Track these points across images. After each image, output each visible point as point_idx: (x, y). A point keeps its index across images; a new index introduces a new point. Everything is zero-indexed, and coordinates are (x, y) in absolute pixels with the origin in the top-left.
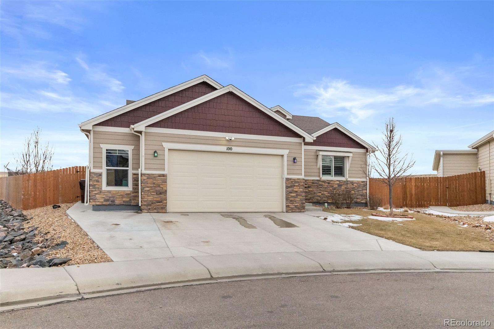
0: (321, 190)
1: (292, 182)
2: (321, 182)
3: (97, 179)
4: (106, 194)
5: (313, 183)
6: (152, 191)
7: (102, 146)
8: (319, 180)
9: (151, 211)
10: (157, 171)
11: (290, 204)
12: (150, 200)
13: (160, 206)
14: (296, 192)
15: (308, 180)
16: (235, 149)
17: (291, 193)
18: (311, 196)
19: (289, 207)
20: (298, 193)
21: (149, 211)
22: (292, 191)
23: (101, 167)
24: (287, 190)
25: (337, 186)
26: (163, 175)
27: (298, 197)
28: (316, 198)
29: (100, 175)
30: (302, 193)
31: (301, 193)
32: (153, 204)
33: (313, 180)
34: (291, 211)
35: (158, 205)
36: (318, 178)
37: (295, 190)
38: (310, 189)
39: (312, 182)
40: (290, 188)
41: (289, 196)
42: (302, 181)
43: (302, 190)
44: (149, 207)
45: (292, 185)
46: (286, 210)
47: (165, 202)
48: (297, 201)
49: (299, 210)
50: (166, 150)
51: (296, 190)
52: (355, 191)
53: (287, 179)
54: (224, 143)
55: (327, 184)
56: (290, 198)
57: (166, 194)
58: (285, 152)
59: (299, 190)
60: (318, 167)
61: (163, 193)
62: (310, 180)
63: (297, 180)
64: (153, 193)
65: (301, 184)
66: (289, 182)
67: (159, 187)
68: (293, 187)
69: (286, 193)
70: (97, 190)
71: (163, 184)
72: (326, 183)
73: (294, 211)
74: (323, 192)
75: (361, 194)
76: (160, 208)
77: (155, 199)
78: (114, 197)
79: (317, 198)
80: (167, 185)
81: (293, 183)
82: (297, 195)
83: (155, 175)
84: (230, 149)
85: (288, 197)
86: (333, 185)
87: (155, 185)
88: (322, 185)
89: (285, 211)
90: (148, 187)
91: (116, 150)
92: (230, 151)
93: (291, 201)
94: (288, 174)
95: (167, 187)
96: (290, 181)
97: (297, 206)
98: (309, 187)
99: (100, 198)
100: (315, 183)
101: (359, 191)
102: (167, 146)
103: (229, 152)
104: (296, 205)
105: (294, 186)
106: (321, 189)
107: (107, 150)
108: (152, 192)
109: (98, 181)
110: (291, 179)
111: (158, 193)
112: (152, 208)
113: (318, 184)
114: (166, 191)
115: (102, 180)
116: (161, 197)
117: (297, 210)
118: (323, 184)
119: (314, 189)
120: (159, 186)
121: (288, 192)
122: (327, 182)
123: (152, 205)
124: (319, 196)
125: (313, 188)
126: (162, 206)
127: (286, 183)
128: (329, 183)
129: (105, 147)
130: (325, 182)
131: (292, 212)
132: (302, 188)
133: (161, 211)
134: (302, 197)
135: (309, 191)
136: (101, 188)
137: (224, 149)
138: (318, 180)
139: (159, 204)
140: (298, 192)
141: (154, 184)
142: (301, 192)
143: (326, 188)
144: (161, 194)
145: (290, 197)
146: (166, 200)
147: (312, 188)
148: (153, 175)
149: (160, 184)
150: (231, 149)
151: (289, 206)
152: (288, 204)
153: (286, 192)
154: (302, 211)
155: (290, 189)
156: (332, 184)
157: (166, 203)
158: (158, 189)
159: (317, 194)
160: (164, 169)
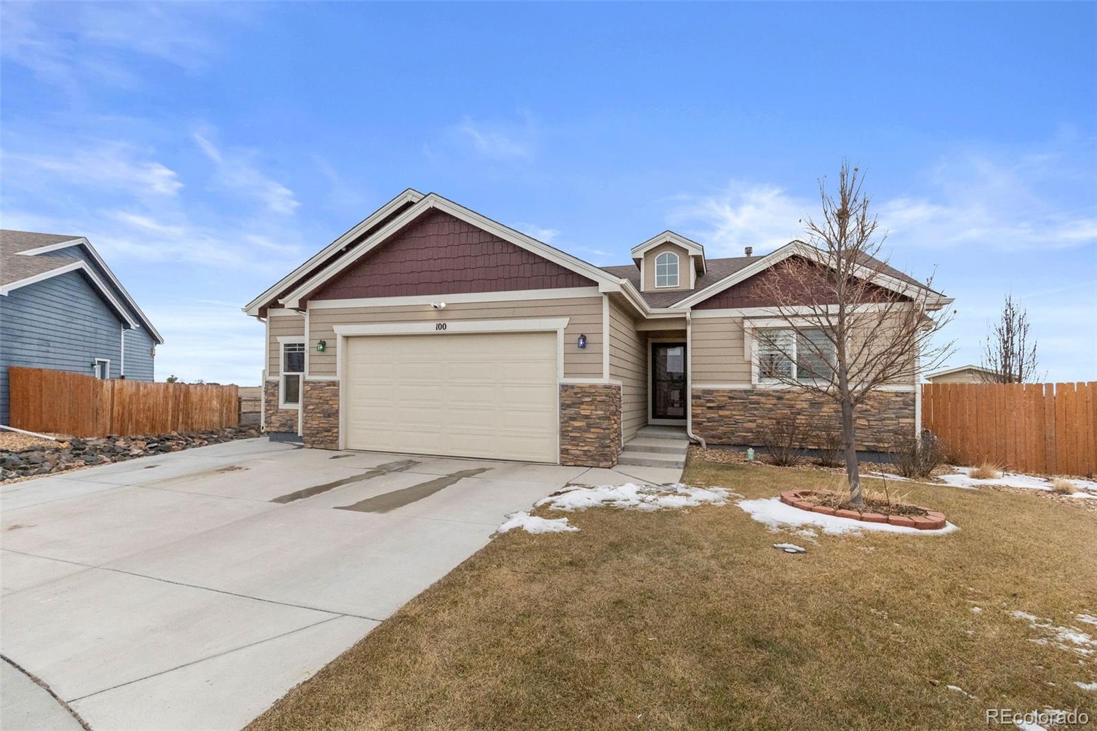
0: (755, 415)
1: (576, 393)
2: (756, 395)
3: (272, 391)
4: (282, 414)
5: (733, 398)
6: (318, 411)
7: (279, 339)
8: (749, 391)
9: (317, 446)
10: (330, 375)
11: (569, 447)
12: (315, 426)
13: (328, 438)
14: (586, 417)
15: (717, 391)
16: (452, 327)
17: (573, 419)
18: (729, 429)
19: (568, 454)
20: (591, 421)
21: (314, 446)
22: (575, 416)
23: (277, 373)
24: (564, 412)
25: (805, 405)
26: (334, 384)
27: (592, 430)
28: (740, 434)
29: (277, 385)
30: (602, 421)
31: (598, 421)
32: (318, 433)
33: (731, 391)
34: (572, 464)
35: (325, 436)
36: (746, 387)
37: (583, 412)
38: (721, 413)
39: (730, 395)
40: (570, 407)
41: (569, 426)
42: (600, 391)
43: (602, 412)
44: (313, 439)
45: (574, 399)
46: (560, 461)
47: (335, 430)
48: (587, 440)
49: (594, 462)
50: (339, 340)
51: (587, 413)
52: (869, 421)
53: (565, 388)
54: (434, 315)
55: (775, 401)
56: (571, 432)
57: (338, 416)
58: (560, 324)
59: (594, 412)
61: (333, 414)
62: (724, 391)
63: (587, 390)
64: (318, 415)
65: (598, 399)
66: (568, 393)
67: (327, 404)
68: (578, 406)
69: (562, 421)
70: (272, 408)
71: (332, 398)
72: (770, 398)
73: (579, 463)
74: (760, 421)
75: (890, 428)
76: (329, 441)
77: (321, 425)
78: (292, 420)
79: (744, 434)
80: (339, 401)
81: (579, 396)
82: (589, 426)
83: (323, 382)
84: (442, 326)
85: (564, 429)
86: (793, 402)
87: (321, 401)
88: (758, 403)
89: (558, 463)
90: (313, 405)
91: (295, 345)
92: (442, 331)
93: (574, 438)
94: (566, 374)
95: (339, 405)
96: (570, 391)
97: (589, 451)
98: (720, 408)
99: (276, 421)
100: (737, 399)
101: (884, 420)
102: (341, 330)
103: (441, 335)
104: (586, 448)
105: (582, 403)
106: (755, 412)
107: (285, 345)
108: (318, 413)
109: (273, 395)
110: (572, 387)
111: (326, 416)
112: (316, 441)
113: (746, 400)
114: (337, 411)
115: (278, 393)
116: (331, 422)
117: (590, 462)
118: (763, 399)
119: (734, 413)
120: (326, 402)
121: (566, 418)
122: (774, 394)
123: (318, 435)
124: (750, 430)
125: (732, 410)
126: (331, 438)
127: (561, 397)
128: (779, 398)
129: (283, 340)
130: (769, 395)
131: (576, 466)
132: (601, 410)
133: (329, 446)
134: (602, 431)
135: (720, 416)
136: (278, 406)
137: (430, 328)
138: (746, 391)
139: (326, 434)
140: (591, 418)
141: (320, 399)
142: (599, 418)
143: (771, 410)
144: (329, 416)
145: (570, 429)
146: (338, 427)
147: (728, 410)
148: (320, 382)
149: (329, 398)
150: (444, 327)
151: (568, 450)
152: (564, 447)
153: (561, 417)
154: (601, 465)
155: (571, 411)
156: (788, 399)
157: (338, 433)
158: (326, 407)
159: (744, 425)
160: (334, 373)
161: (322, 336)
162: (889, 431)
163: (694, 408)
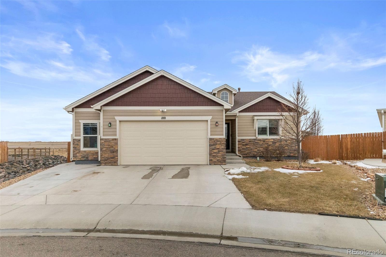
0: (257, 147)
1: (214, 141)
2: (257, 140)
3: (77, 143)
4: (83, 153)
5: (250, 142)
6: (108, 150)
7: (80, 121)
8: (255, 139)
9: (107, 164)
10: (113, 136)
11: (212, 159)
12: (107, 157)
13: (113, 161)
14: (218, 149)
15: (246, 139)
16: (168, 118)
17: (214, 149)
18: (249, 152)
19: (212, 161)
20: (220, 150)
21: (106, 164)
22: (214, 148)
23: (80, 136)
24: (211, 147)
25: (271, 143)
26: (115, 139)
27: (220, 153)
28: (252, 153)
29: (79, 140)
30: (223, 150)
31: (222, 150)
32: (108, 159)
33: (250, 139)
34: (214, 164)
35: (112, 160)
36: (255, 138)
37: (217, 147)
38: (247, 146)
39: (249, 140)
40: (213, 146)
41: (212, 152)
42: (223, 140)
43: (223, 147)
44: (106, 162)
45: (214, 143)
46: (209, 163)
47: (116, 158)
48: (218, 156)
49: (221, 163)
50: (118, 123)
51: (218, 147)
52: (288, 147)
53: (211, 139)
54: (160, 114)
55: (263, 142)
56: (213, 154)
57: (118, 152)
58: (209, 118)
59: (221, 147)
60: (254, 129)
61: (115, 151)
62: (248, 139)
63: (218, 140)
64: (108, 152)
65: (222, 142)
66: (212, 141)
67: (113, 147)
68: (215, 145)
69: (210, 150)
70: (77, 150)
71: (115, 145)
72: (261, 141)
73: (216, 164)
74: (258, 149)
75: (294, 149)
76: (113, 162)
77: (109, 156)
78: (88, 155)
79: (254, 153)
80: (118, 146)
81: (216, 142)
82: (219, 151)
83: (110, 139)
84: (164, 118)
85: (210, 153)
86: (268, 142)
87: (109, 147)
88: (258, 143)
89: (209, 164)
90: (105, 148)
91: (89, 124)
92: (164, 120)
93: (214, 156)
94: (211, 135)
95: (118, 148)
96: (213, 141)
97: (219, 160)
98: (246, 145)
99: (79, 156)
100: (251, 142)
101: (292, 147)
102: (118, 118)
103: (163, 121)
104: (218, 159)
105: (217, 144)
106: (257, 146)
107: (84, 124)
108: (108, 151)
109: (78, 145)
110: (213, 139)
111: (111, 152)
112: (107, 162)
113: (254, 142)
114: (117, 150)
115: (80, 144)
116: (114, 155)
117: (219, 163)
118: (259, 142)
119: (251, 146)
120: (112, 147)
121: (211, 149)
122: (263, 140)
123: (108, 160)
124: (255, 152)
125: (250, 145)
126: (114, 161)
127: (209, 142)
128: (264, 141)
129: (82, 122)
130: (261, 140)
131: (214, 165)
132: (223, 146)
133: (113, 164)
134: (223, 153)
135: (246, 147)
136: (80, 149)
137: (159, 118)
138: (254, 139)
139: (112, 159)
140: (219, 149)
141: (109, 145)
142: (222, 149)
143: (262, 145)
144: (113, 152)
145: (213, 153)
146: (118, 157)
147: (249, 145)
148: (109, 139)
149: (113, 145)
150: (165, 118)
151: (211, 160)
152: (211, 159)
153: (209, 149)
154: (223, 164)
155: (213, 147)
156: (266, 141)
157: (118, 159)
158: (112, 149)
159: (254, 150)
160: (116, 135)
161: (110, 121)
162: (293, 150)
163: (238, 145)
